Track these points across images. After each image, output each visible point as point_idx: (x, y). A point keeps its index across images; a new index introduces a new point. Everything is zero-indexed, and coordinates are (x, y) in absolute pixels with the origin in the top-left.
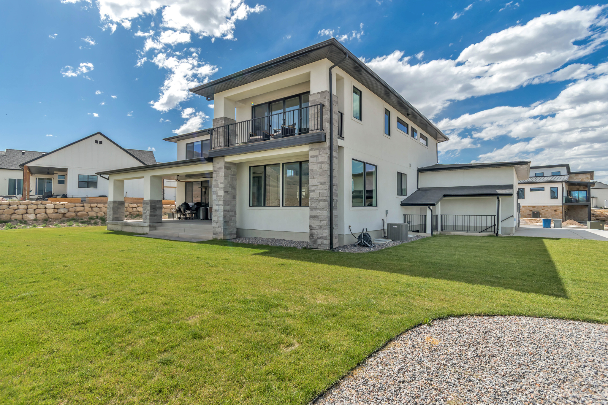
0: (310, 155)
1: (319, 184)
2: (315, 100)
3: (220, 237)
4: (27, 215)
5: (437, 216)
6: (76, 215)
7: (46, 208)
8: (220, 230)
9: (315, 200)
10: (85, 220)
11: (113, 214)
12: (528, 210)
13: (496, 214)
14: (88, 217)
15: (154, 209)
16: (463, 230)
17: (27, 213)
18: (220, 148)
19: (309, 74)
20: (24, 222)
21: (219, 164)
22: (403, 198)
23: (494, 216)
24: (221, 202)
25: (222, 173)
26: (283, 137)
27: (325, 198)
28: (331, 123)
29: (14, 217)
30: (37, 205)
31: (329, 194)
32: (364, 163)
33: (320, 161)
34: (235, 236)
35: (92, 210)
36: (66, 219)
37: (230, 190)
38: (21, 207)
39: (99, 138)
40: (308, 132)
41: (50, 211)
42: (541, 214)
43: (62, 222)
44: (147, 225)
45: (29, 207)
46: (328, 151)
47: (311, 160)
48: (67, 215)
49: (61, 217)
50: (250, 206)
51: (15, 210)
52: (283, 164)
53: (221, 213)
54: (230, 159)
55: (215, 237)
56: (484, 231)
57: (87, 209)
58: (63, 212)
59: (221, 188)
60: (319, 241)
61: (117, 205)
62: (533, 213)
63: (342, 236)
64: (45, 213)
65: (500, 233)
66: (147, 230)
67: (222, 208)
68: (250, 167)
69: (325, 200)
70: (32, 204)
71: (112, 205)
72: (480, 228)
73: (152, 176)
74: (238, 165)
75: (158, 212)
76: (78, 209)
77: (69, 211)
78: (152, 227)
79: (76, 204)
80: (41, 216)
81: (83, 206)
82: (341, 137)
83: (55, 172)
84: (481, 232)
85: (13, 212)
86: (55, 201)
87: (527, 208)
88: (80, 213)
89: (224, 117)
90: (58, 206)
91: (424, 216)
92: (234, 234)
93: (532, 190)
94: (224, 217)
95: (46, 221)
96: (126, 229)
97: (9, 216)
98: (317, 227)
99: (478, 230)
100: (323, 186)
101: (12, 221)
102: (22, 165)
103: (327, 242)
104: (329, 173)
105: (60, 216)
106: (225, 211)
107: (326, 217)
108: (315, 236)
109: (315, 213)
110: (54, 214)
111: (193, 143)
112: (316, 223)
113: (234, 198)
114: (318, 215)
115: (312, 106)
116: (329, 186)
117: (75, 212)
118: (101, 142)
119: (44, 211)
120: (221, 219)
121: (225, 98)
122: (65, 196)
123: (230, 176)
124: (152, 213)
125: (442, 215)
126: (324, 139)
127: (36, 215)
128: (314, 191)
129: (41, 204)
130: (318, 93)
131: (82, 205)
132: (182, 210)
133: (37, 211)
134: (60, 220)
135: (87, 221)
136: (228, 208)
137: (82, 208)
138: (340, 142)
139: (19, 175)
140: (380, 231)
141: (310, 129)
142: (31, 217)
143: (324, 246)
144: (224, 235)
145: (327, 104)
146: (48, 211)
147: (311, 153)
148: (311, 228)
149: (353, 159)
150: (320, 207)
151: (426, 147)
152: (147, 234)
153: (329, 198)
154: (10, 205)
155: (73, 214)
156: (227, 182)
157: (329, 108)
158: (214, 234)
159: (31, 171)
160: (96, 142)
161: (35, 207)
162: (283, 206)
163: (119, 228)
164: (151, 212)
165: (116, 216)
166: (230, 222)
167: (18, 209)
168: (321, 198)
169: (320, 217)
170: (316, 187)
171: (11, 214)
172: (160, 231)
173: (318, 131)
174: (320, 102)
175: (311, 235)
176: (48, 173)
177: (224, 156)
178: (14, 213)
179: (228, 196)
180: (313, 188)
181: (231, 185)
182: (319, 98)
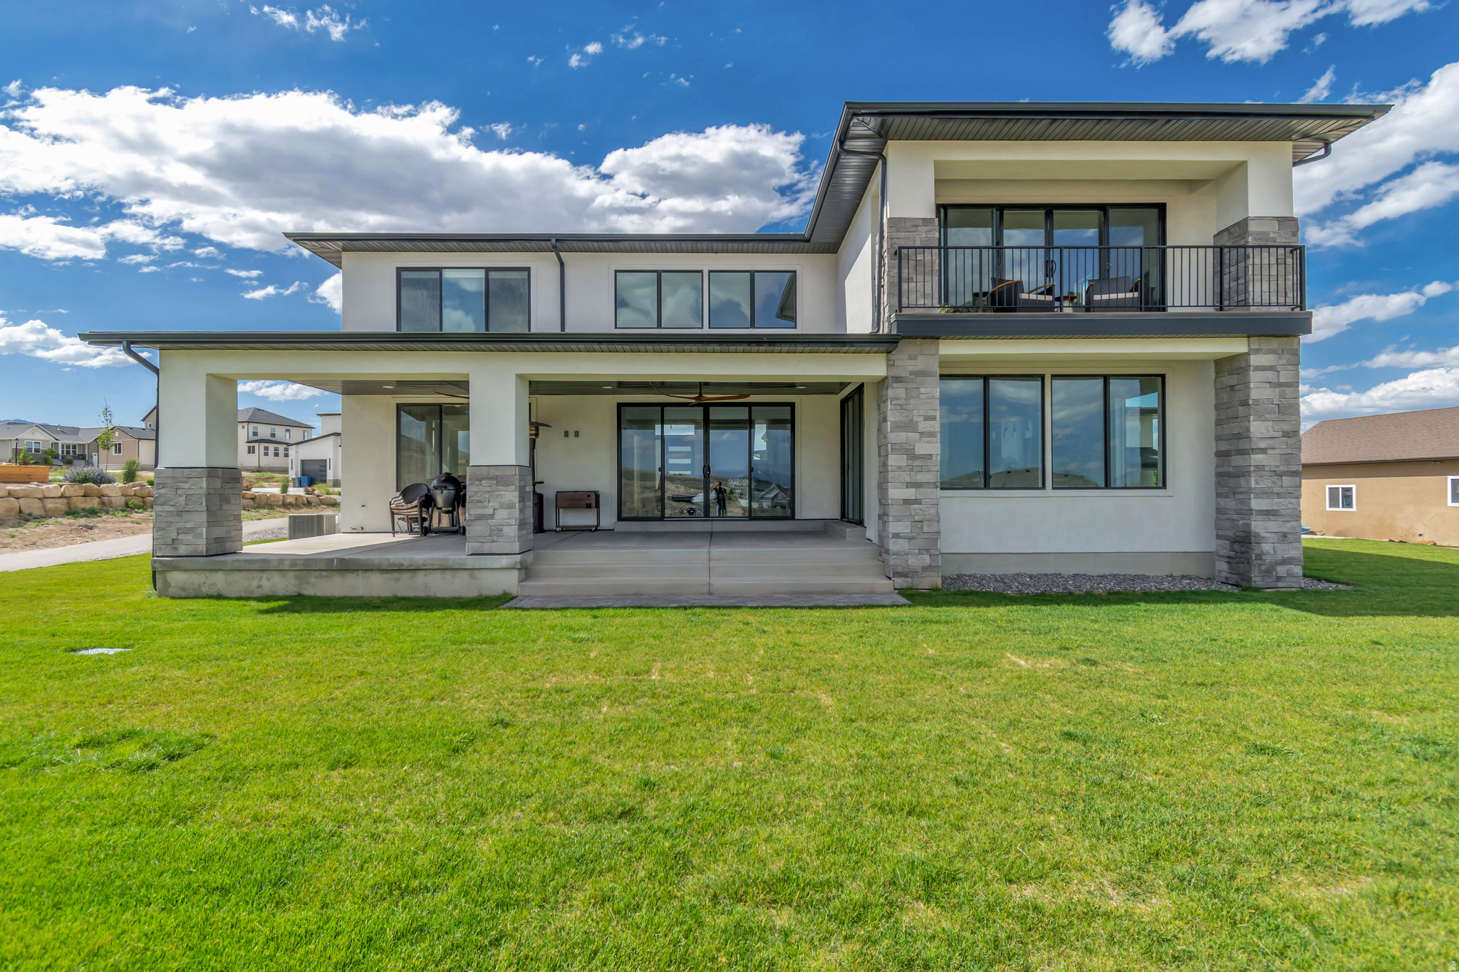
0: (1252, 362)
1: (1278, 434)
2: (1266, 233)
3: (931, 580)
8: (927, 559)
9: (1268, 474)
11: (210, 523)
15: (523, 499)
27: (1294, 468)
33: (1282, 380)
47: (1255, 374)
52: (1051, 377)
53: (929, 509)
55: (902, 582)
59: (931, 435)
60: (1280, 569)
61: (218, 483)
69: (1294, 474)
73: (519, 378)
98: (1275, 537)
108: (1269, 558)
109: (1269, 504)
111: (439, 269)
114: (1275, 507)
120: (932, 527)
121: (935, 162)
124: (521, 516)
128: (1263, 451)
130: (1273, 218)
143: (1294, 579)
147: (1260, 360)
148: (1258, 539)
150: (1281, 490)
158: (898, 575)
164: (520, 511)
165: (217, 532)
168: (1283, 468)
169: (1282, 512)
170: (1270, 442)
180: (1260, 445)
182: (1276, 230)
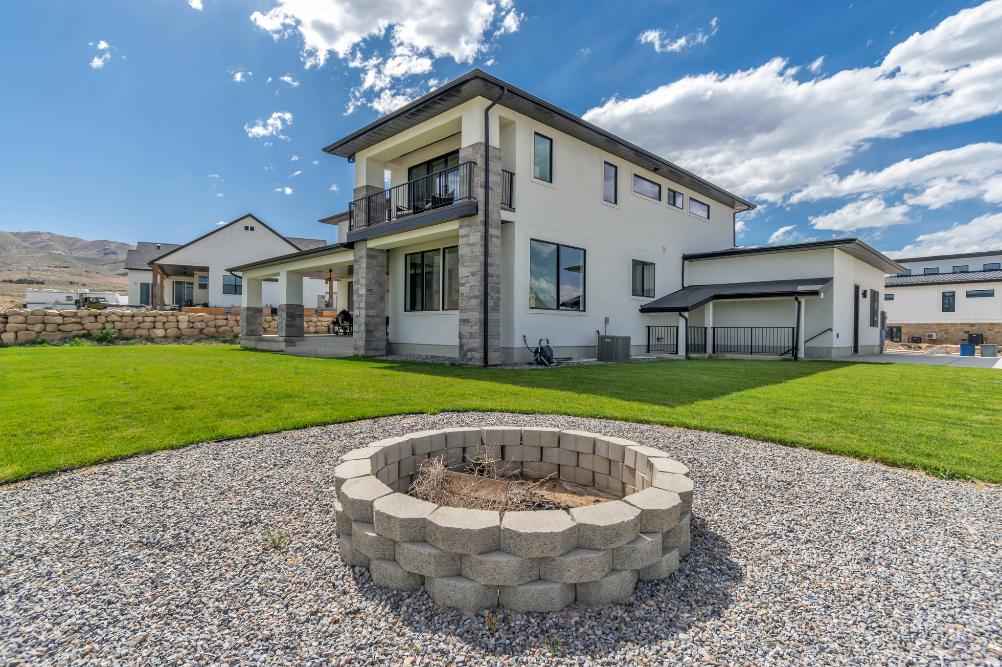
0: (460, 234)
1: (469, 274)
2: (466, 156)
3: (362, 352)
4: (155, 330)
5: (706, 328)
6: (217, 331)
7: (178, 321)
8: (361, 343)
9: (466, 298)
10: (228, 338)
11: (247, 325)
12: (962, 330)
13: (795, 326)
14: (232, 334)
15: (291, 317)
16: (746, 351)
17: (154, 327)
18: (361, 228)
19: (459, 121)
20: (150, 339)
21: (361, 250)
22: (646, 301)
23: (793, 328)
24: (363, 305)
25: (364, 263)
26: (433, 208)
27: (476, 294)
28: (487, 187)
29: (138, 332)
30: (167, 316)
31: (482, 288)
32: (558, 245)
33: (472, 242)
34: (384, 352)
35: (238, 325)
36: (203, 336)
37: (375, 288)
38: (147, 319)
39: (250, 222)
40: (452, 203)
41: (183, 325)
42: (987, 339)
43: (199, 340)
44: (282, 339)
45: (158, 319)
46: (482, 228)
47: (461, 241)
48: (205, 331)
49: (197, 334)
50: (405, 310)
51: (140, 323)
52: (444, 249)
53: (362, 319)
54: (372, 244)
55: (356, 352)
56: (785, 353)
57: (232, 323)
58: (200, 327)
59: (362, 285)
60: (469, 354)
61: (252, 313)
62: (970, 336)
63: (511, 350)
64: (178, 328)
65: (801, 354)
66: (282, 346)
67: (363, 312)
68: (406, 255)
69: (476, 297)
70: (161, 315)
71: (245, 313)
72: (779, 349)
73: (288, 272)
74: (389, 252)
75: (297, 322)
76: (219, 323)
77: (207, 326)
78: (289, 341)
79: (217, 317)
80: (172, 332)
81: (227, 319)
82: (510, 207)
83: (195, 272)
84: (782, 354)
85: (137, 325)
86: (191, 311)
87: (959, 327)
88: (222, 328)
89: (367, 185)
90: (193, 318)
91: (675, 328)
92: (383, 349)
93: (969, 295)
94: (367, 324)
95: (178, 338)
96: (260, 346)
97: (132, 331)
98: (468, 335)
99: (779, 351)
100: (475, 277)
101: (136, 338)
102: (151, 263)
103: (479, 355)
104: (482, 259)
105: (196, 332)
106: (367, 316)
107: (477, 320)
108: (465, 347)
109: (466, 315)
110: (188, 330)
112: (467, 328)
113: (382, 298)
114: (468, 318)
115: (463, 164)
116: (483, 276)
117: (215, 327)
118: (252, 229)
119: (175, 325)
120: (363, 328)
121: (368, 159)
122: (206, 305)
123: (375, 268)
124: (289, 323)
125: (714, 328)
126: (475, 211)
127: (166, 330)
128: (464, 284)
129: (172, 315)
130: (469, 146)
131: (225, 317)
132: (340, 322)
133: (167, 325)
134: (195, 338)
135: (231, 340)
136: (372, 312)
137: (225, 322)
138: (505, 215)
139: (148, 278)
140: (592, 348)
141: (455, 199)
142: (160, 332)
143: (477, 360)
144: (366, 350)
145: (480, 162)
146: (182, 326)
147: (462, 232)
148: (461, 336)
149: (532, 239)
150: (471, 307)
151: (707, 220)
152: (282, 351)
153: (483, 294)
154: (133, 316)
155: (213, 330)
156: (370, 276)
157: (484, 167)
158: (355, 349)
159: (166, 271)
160: (246, 228)
161: (164, 319)
162: (443, 309)
163: (252, 344)
164: (287, 321)
165: (251, 328)
166: (375, 332)
167: (144, 321)
168: (471, 294)
169: (471, 320)
170: (466, 279)
171: (136, 329)
172: (300, 347)
173: (466, 200)
174: (471, 159)
175: (461, 346)
176: (185, 274)
177: (365, 240)
178: (139, 328)
179: (372, 296)
180: (463, 281)
181: (376, 281)
182: (471, 153)
